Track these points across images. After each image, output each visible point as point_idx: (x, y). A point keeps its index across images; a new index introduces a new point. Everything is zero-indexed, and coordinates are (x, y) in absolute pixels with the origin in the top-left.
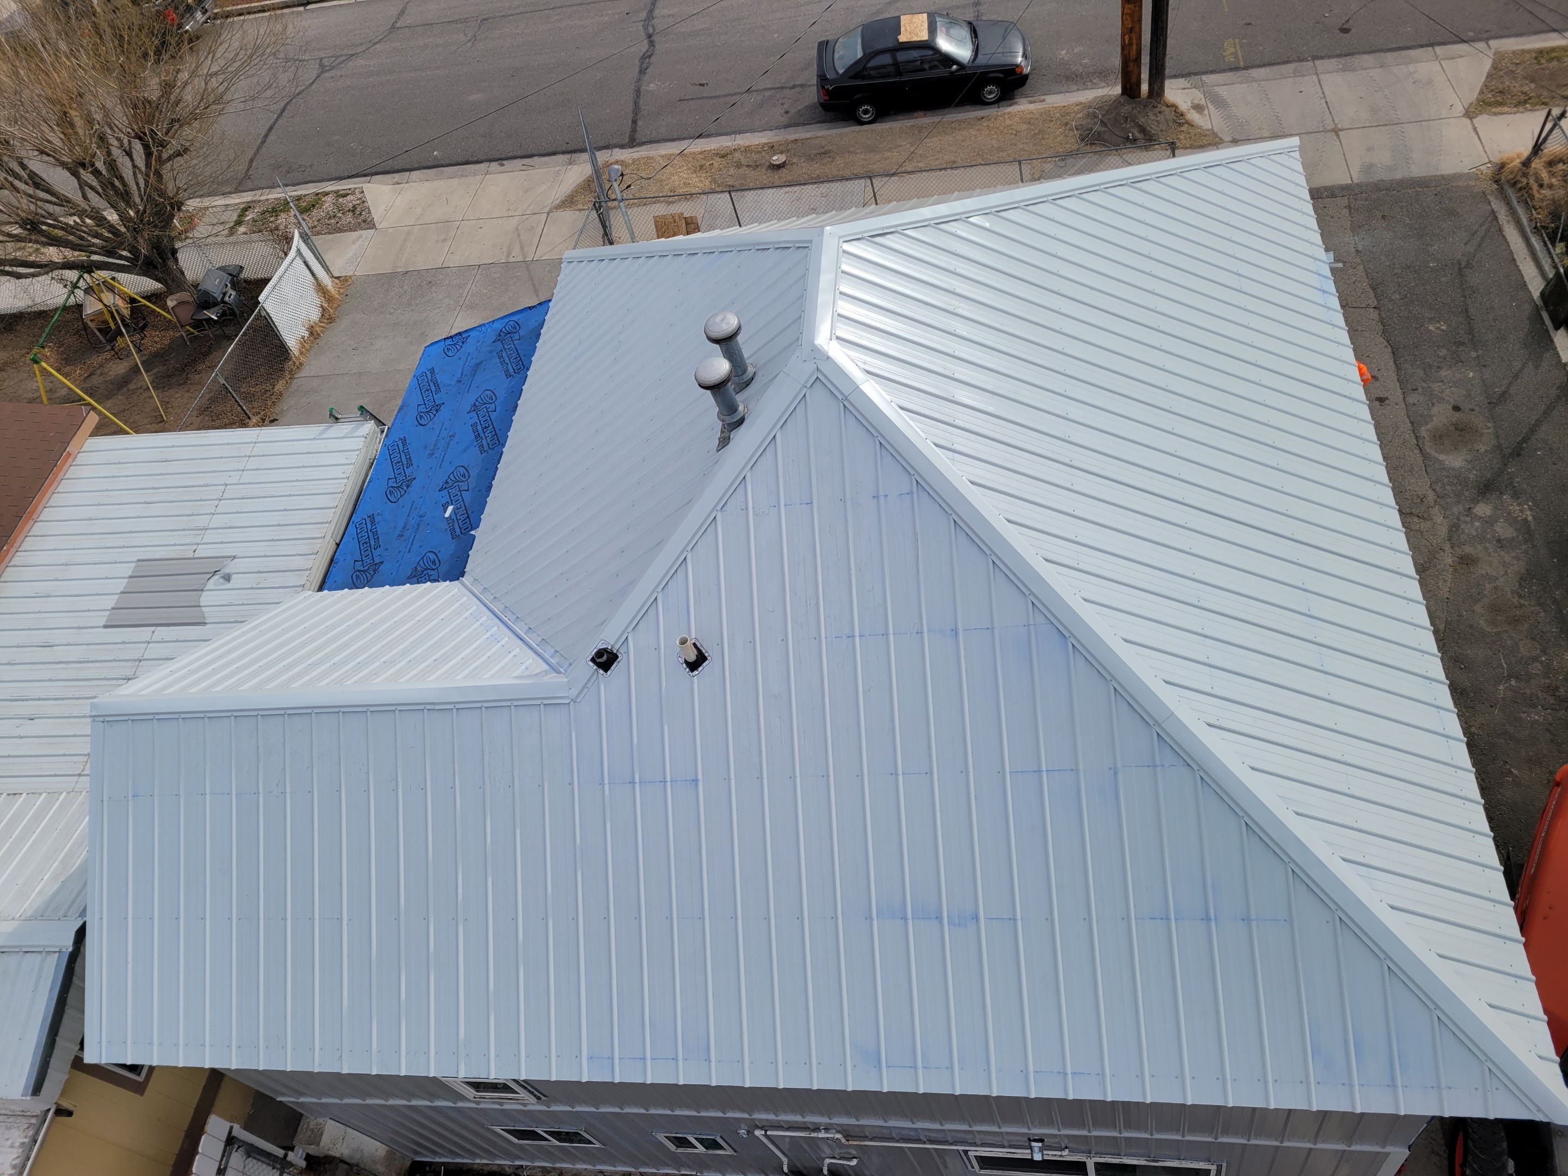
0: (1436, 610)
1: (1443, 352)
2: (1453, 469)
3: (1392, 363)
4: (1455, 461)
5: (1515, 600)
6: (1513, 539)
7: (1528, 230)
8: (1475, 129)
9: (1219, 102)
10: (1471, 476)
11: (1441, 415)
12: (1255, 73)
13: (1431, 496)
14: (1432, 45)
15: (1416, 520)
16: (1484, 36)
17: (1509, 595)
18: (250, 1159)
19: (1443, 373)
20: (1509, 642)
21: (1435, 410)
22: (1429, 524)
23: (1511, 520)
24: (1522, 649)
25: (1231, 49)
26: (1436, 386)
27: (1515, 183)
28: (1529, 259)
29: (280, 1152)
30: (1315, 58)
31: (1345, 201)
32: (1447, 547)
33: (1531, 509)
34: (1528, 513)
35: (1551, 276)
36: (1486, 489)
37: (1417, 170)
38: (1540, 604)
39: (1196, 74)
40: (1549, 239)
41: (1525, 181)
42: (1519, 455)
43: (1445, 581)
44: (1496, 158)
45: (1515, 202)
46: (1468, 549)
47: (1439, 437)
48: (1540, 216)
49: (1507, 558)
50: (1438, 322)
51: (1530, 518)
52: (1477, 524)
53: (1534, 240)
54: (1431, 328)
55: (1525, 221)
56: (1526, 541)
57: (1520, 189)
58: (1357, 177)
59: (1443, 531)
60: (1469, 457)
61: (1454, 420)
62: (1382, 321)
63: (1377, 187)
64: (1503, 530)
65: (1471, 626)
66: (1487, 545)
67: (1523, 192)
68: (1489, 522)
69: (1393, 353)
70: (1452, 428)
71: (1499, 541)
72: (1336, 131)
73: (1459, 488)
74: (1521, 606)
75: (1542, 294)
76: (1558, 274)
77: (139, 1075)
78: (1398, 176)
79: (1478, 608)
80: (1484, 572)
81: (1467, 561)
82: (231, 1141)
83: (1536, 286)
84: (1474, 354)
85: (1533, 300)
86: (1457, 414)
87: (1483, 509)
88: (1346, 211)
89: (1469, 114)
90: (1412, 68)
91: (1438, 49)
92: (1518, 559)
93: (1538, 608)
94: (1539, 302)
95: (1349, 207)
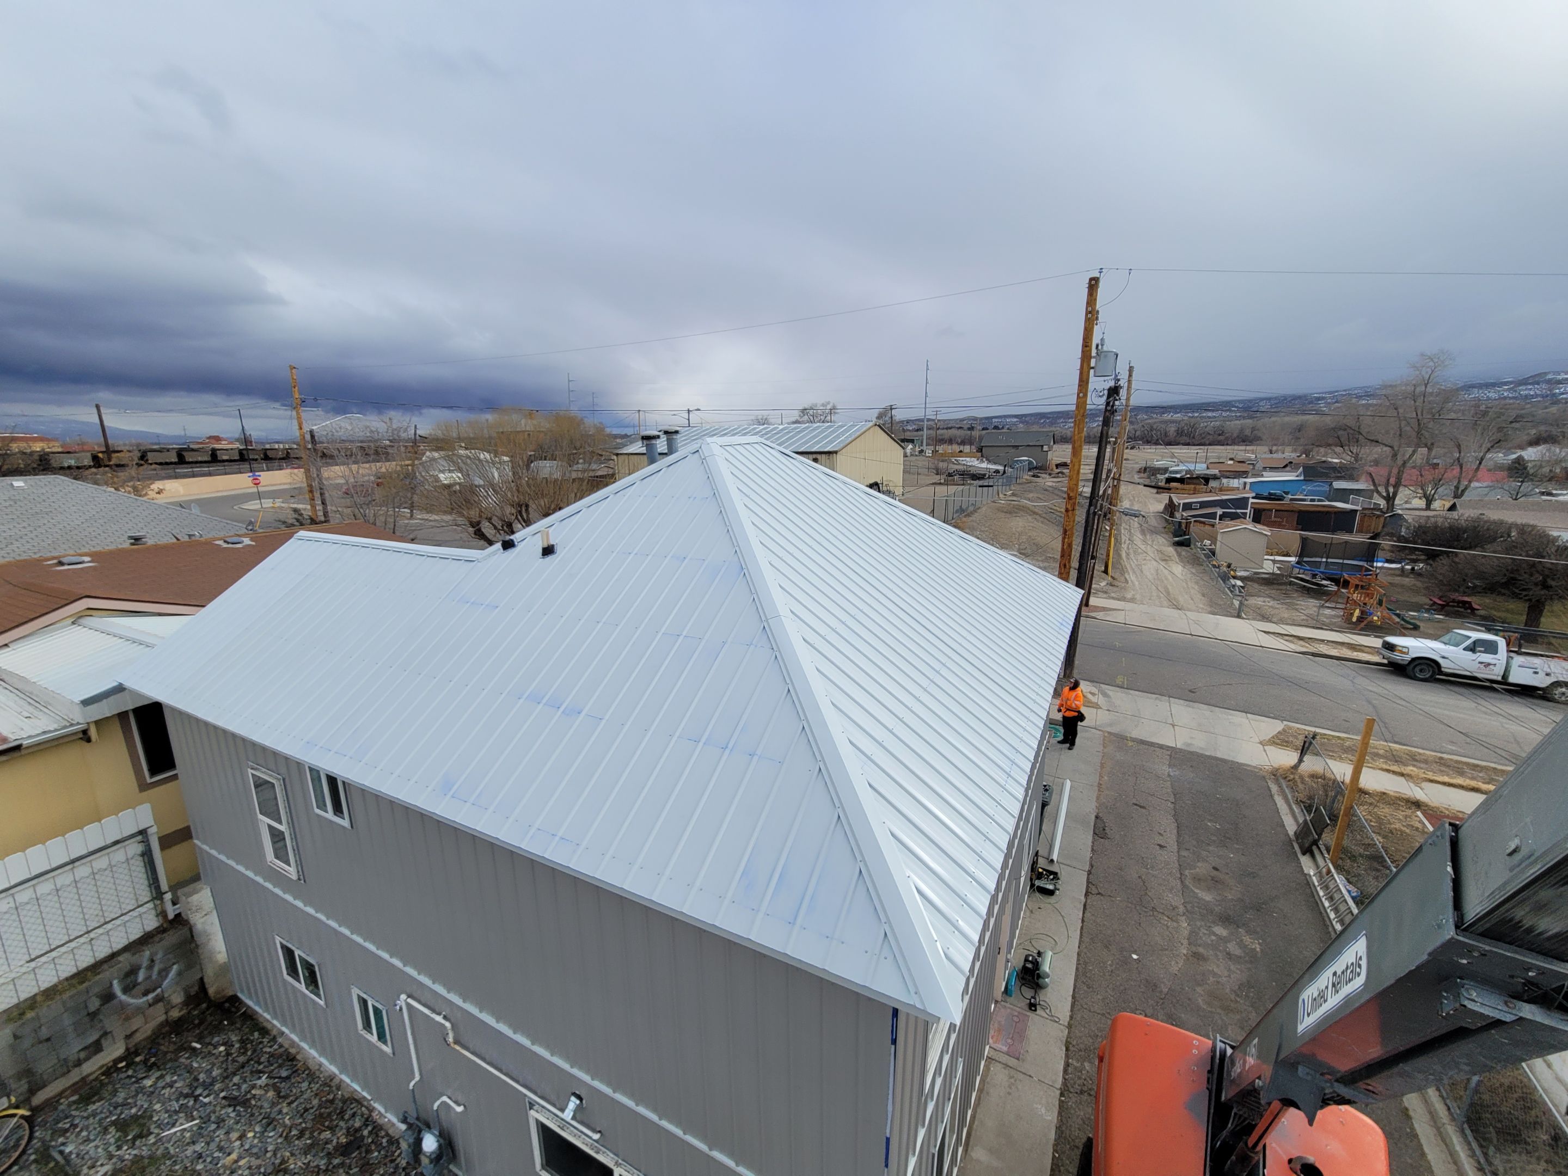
0: (1164, 978)
1: (1214, 838)
2: (1204, 900)
3: (1175, 831)
4: (1207, 897)
5: (1233, 997)
6: (1240, 957)
7: (1291, 801)
8: (1265, 751)
9: (1105, 695)
10: (1216, 909)
11: (1202, 868)
12: (1132, 692)
13: (1181, 909)
14: (1246, 713)
15: (1166, 918)
16: (1283, 719)
17: (1228, 991)
18: (141, 858)
19: (1211, 848)
20: (1219, 1022)
21: (1199, 864)
22: (1175, 924)
23: (1241, 945)
24: (1230, 1032)
25: (1119, 680)
26: (1204, 853)
27: (1286, 778)
28: (1290, 816)
29: (164, 886)
30: (1170, 697)
31: (1169, 753)
32: (1185, 942)
33: (1259, 944)
34: (1257, 946)
35: (1301, 822)
36: (1226, 920)
37: (1219, 755)
38: (1252, 1006)
39: (1097, 682)
40: (1307, 811)
41: (1292, 776)
42: (1258, 910)
43: (1177, 963)
44: (1276, 765)
45: (1284, 786)
46: (1201, 950)
47: (1197, 879)
48: (1301, 796)
49: (1232, 967)
50: (1216, 823)
51: (1258, 950)
52: (1213, 938)
53: (1294, 807)
54: (1209, 824)
55: (1290, 796)
56: (1251, 962)
57: (1289, 781)
58: (1179, 745)
59: (1186, 933)
60: (1218, 898)
61: (1212, 874)
62: (1175, 809)
63: (1192, 753)
64: (1233, 948)
65: (1189, 999)
66: (1218, 953)
67: (1291, 783)
68: (1225, 940)
69: (1178, 827)
70: (1210, 878)
71: (1228, 954)
72: (1173, 726)
73: (1205, 912)
74: (1237, 1002)
75: (1295, 833)
76: (1305, 821)
77: (151, 778)
78: (1207, 753)
79: (1199, 989)
80: (1211, 968)
81: (1197, 956)
82: (143, 832)
83: (1291, 827)
84: (1236, 846)
85: (1288, 835)
86: (1215, 873)
87: (1220, 931)
88: (1168, 757)
89: (1261, 743)
90: (1230, 717)
91: (1249, 715)
92: (1241, 971)
93: (1251, 1009)
94: (1293, 837)
95: (1170, 756)
